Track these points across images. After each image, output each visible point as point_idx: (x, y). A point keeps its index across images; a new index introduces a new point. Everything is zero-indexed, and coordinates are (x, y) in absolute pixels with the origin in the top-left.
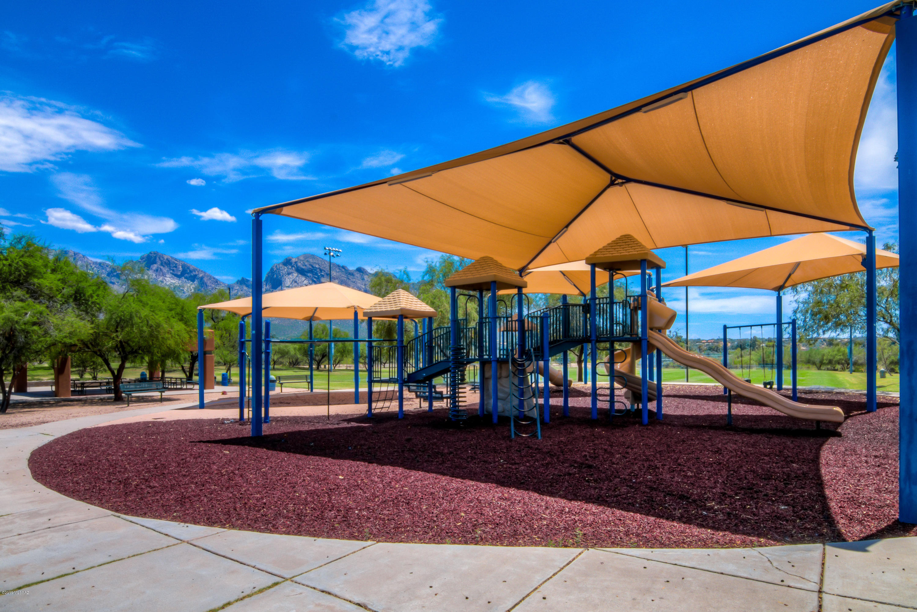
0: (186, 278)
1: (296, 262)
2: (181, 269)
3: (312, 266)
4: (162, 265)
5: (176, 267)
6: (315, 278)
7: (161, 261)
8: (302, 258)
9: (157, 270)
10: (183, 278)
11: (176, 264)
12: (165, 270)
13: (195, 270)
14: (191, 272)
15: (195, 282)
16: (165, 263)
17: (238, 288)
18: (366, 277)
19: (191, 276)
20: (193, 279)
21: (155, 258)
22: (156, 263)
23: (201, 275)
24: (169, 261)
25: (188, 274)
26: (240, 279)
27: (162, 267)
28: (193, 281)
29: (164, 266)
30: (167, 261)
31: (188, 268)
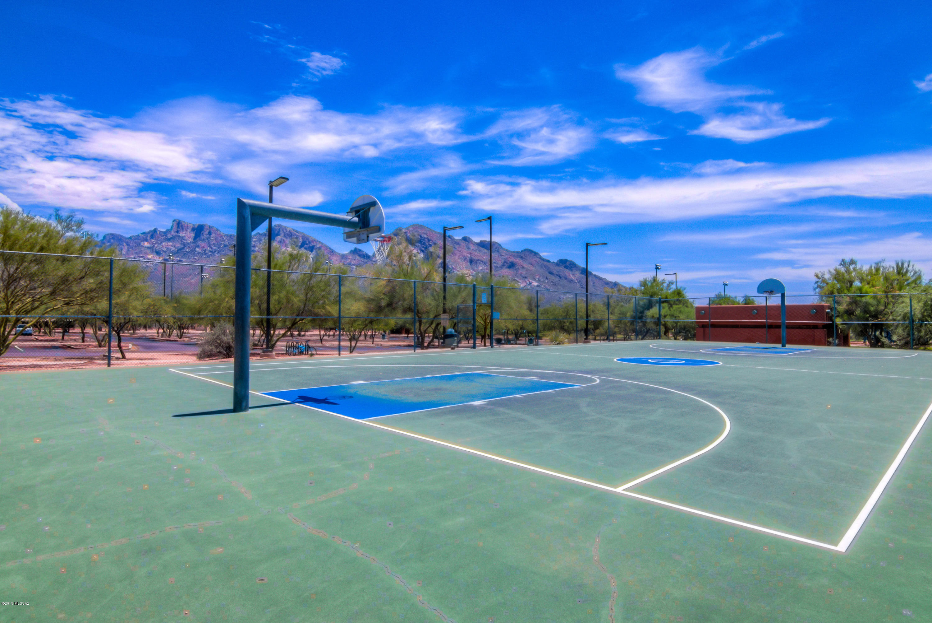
0: (305, 248)
1: (405, 233)
2: (301, 240)
3: (421, 236)
4: (285, 236)
5: (297, 238)
6: (423, 247)
7: (285, 233)
8: (411, 229)
9: (280, 242)
10: (303, 248)
11: (297, 235)
12: (288, 241)
13: (314, 241)
14: (310, 242)
15: (314, 252)
16: (288, 234)
17: (351, 257)
18: (471, 246)
19: (310, 247)
20: (311, 249)
21: (279, 230)
22: (279, 235)
23: (318, 246)
24: (291, 233)
25: (307, 244)
26: (353, 249)
27: (285, 239)
28: (312, 251)
29: (286, 238)
30: (289, 233)
31: (308, 239)
